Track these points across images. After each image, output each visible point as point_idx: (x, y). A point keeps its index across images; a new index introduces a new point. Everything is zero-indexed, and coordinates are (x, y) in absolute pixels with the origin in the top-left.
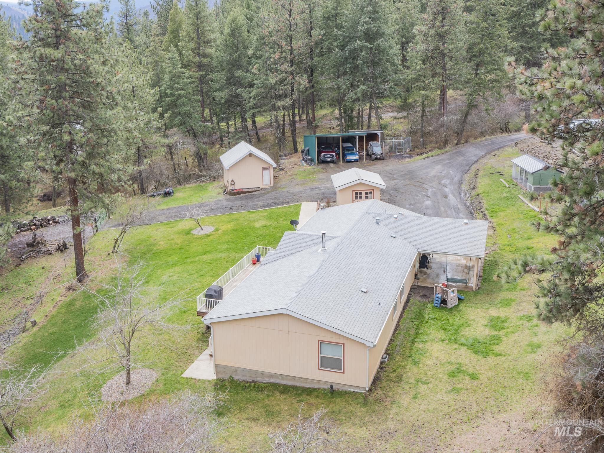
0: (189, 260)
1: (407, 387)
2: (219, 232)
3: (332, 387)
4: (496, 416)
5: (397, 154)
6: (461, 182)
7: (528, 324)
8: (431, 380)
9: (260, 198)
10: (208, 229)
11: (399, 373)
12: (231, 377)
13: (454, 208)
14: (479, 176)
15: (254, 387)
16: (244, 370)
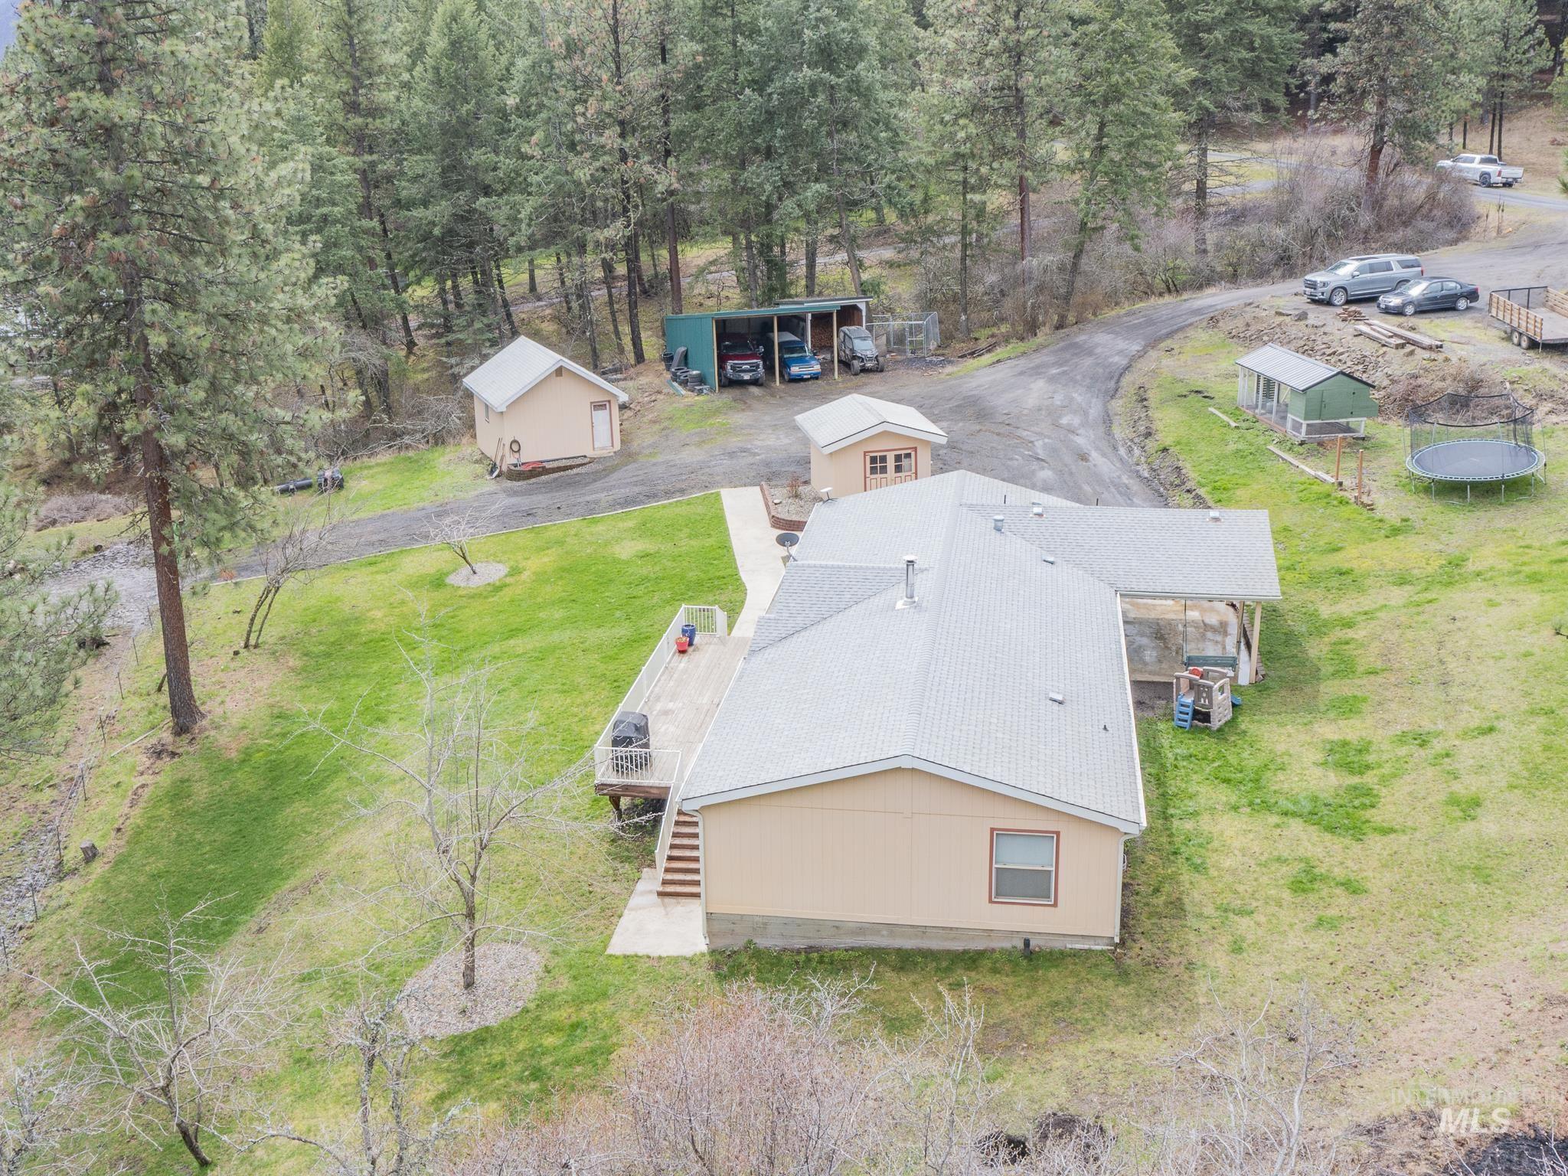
0: (475, 655)
1: (1205, 927)
2: (525, 576)
3: (1027, 943)
4: (1458, 974)
5: (909, 355)
6: (1107, 420)
7: (1422, 752)
8: (1255, 904)
9: (598, 484)
10: (492, 572)
11: (1169, 895)
12: (750, 942)
13: (1117, 486)
14: (1152, 402)
15: (821, 961)
16: (788, 922)
